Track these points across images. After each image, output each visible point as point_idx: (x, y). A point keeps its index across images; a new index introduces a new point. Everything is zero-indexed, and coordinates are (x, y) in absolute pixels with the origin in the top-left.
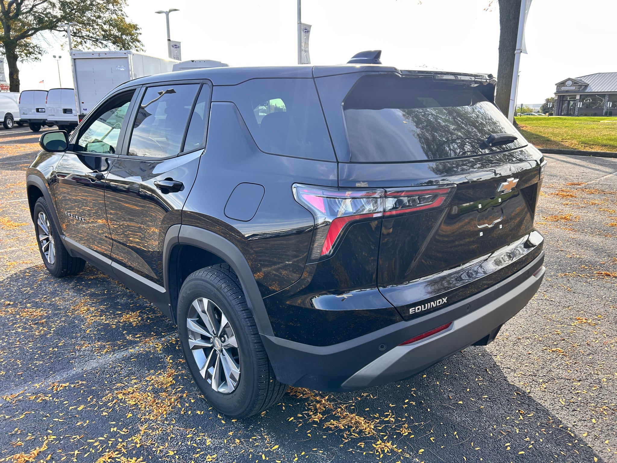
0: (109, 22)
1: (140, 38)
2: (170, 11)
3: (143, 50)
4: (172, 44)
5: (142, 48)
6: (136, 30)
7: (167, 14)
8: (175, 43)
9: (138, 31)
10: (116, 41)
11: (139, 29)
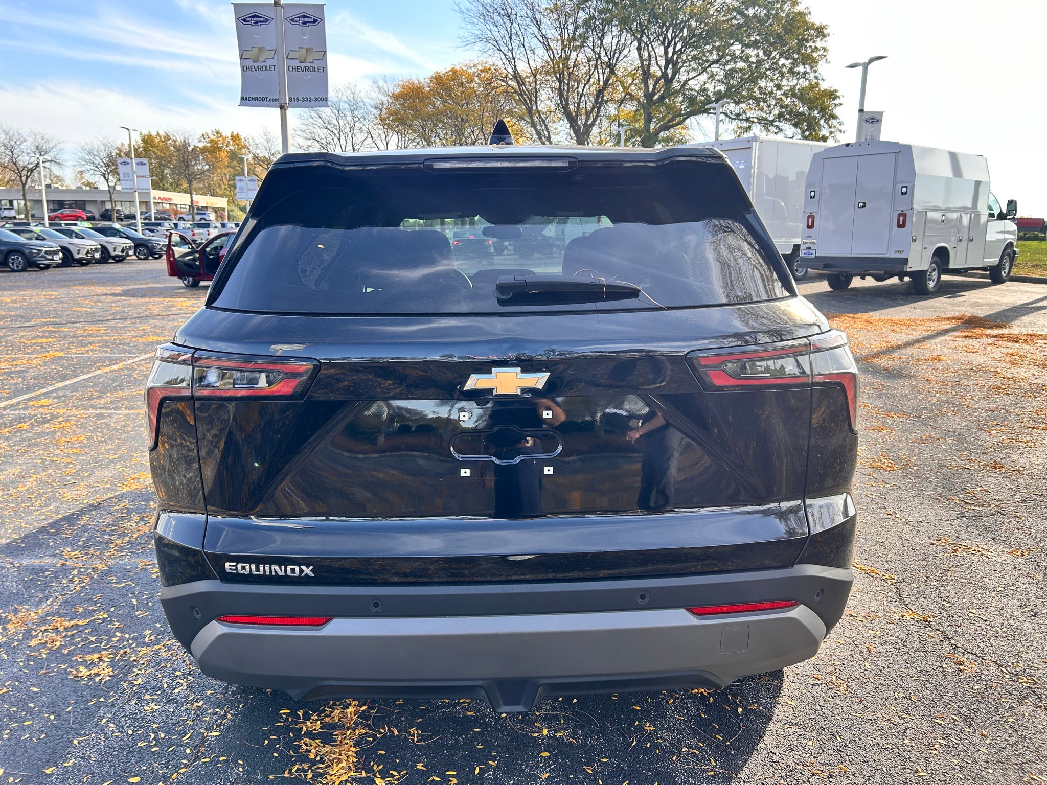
0: (792, 93)
1: (837, 111)
2: (872, 60)
3: (841, 132)
4: (866, 117)
5: (840, 127)
6: (834, 99)
7: (866, 66)
8: (870, 116)
9: (837, 101)
10: (797, 120)
11: (839, 97)
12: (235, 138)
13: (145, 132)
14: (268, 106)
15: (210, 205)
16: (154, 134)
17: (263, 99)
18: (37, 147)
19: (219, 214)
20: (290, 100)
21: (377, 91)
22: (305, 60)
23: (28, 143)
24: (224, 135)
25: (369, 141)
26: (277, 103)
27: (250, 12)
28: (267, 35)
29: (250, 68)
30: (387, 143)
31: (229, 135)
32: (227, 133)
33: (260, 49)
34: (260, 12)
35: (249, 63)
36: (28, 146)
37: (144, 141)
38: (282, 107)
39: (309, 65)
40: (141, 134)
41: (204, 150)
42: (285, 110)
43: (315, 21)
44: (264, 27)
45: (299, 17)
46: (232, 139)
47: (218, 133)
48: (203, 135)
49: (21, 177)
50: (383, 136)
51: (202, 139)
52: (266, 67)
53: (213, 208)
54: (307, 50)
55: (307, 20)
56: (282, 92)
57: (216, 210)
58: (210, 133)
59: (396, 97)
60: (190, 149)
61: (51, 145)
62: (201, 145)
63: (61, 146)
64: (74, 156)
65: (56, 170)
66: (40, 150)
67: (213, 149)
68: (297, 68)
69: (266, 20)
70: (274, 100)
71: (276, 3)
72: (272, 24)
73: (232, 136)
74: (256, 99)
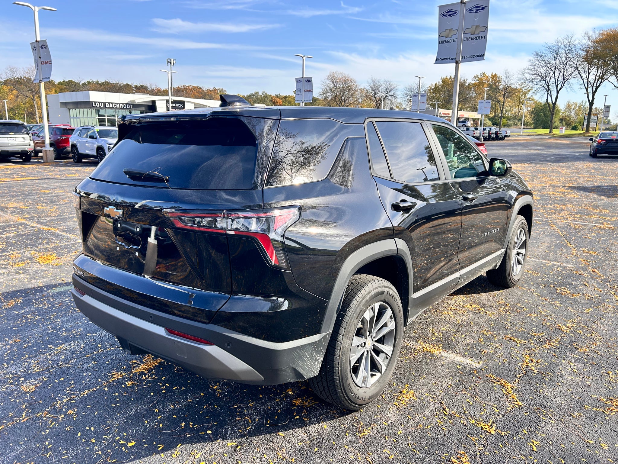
12: (494, 76)
13: (444, 77)
14: (450, 63)
15: (471, 117)
16: (449, 77)
17: (447, 59)
18: (386, 89)
19: (475, 122)
20: (462, 58)
21: (587, 38)
22: (474, 33)
23: (383, 87)
24: (487, 75)
25: (576, 72)
26: (455, 61)
27: (447, 9)
28: (453, 22)
29: (443, 42)
30: (589, 74)
31: (490, 75)
32: (489, 74)
33: (450, 30)
34: (452, 8)
35: (443, 39)
36: (382, 88)
37: (443, 82)
38: (457, 63)
39: (476, 36)
40: (442, 78)
41: (475, 85)
42: (458, 64)
43: (483, 8)
44: (454, 17)
45: (474, 8)
46: (492, 77)
47: (484, 74)
48: (475, 76)
49: (377, 104)
50: (586, 69)
51: (474, 79)
52: (452, 40)
53: (472, 118)
54: (476, 26)
55: (478, 8)
56: (458, 54)
57: (474, 120)
58: (479, 75)
59: (597, 42)
60: (467, 84)
61: (393, 87)
62: (473, 82)
63: (397, 88)
64: (402, 92)
65: (393, 100)
66: (387, 90)
67: (480, 84)
68: (468, 39)
69: (456, 13)
70: (453, 59)
71: (462, 2)
72: (458, 14)
73: (492, 75)
74: (444, 59)
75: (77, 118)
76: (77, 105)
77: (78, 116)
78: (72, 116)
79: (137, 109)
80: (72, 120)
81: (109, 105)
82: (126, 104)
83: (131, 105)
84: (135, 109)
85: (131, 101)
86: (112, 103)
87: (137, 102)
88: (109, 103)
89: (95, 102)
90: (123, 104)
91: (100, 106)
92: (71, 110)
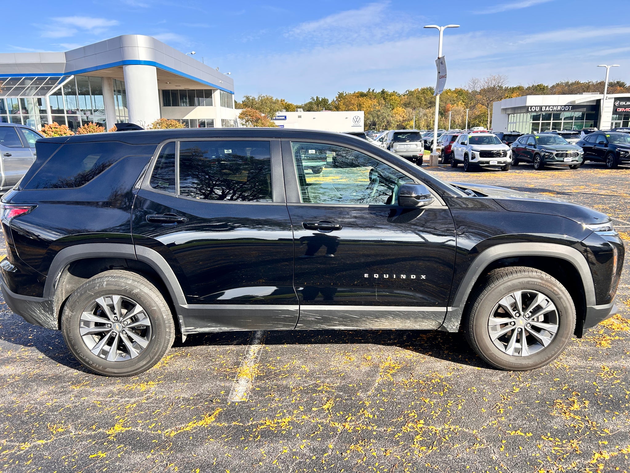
75: (513, 123)
76: (515, 110)
77: (515, 121)
78: (510, 121)
79: (577, 110)
80: (509, 125)
81: (546, 108)
82: (565, 106)
83: (570, 107)
84: (574, 110)
85: (571, 102)
86: (549, 106)
87: (577, 102)
88: (546, 106)
89: (531, 107)
90: (561, 106)
91: (535, 110)
92: (510, 116)
